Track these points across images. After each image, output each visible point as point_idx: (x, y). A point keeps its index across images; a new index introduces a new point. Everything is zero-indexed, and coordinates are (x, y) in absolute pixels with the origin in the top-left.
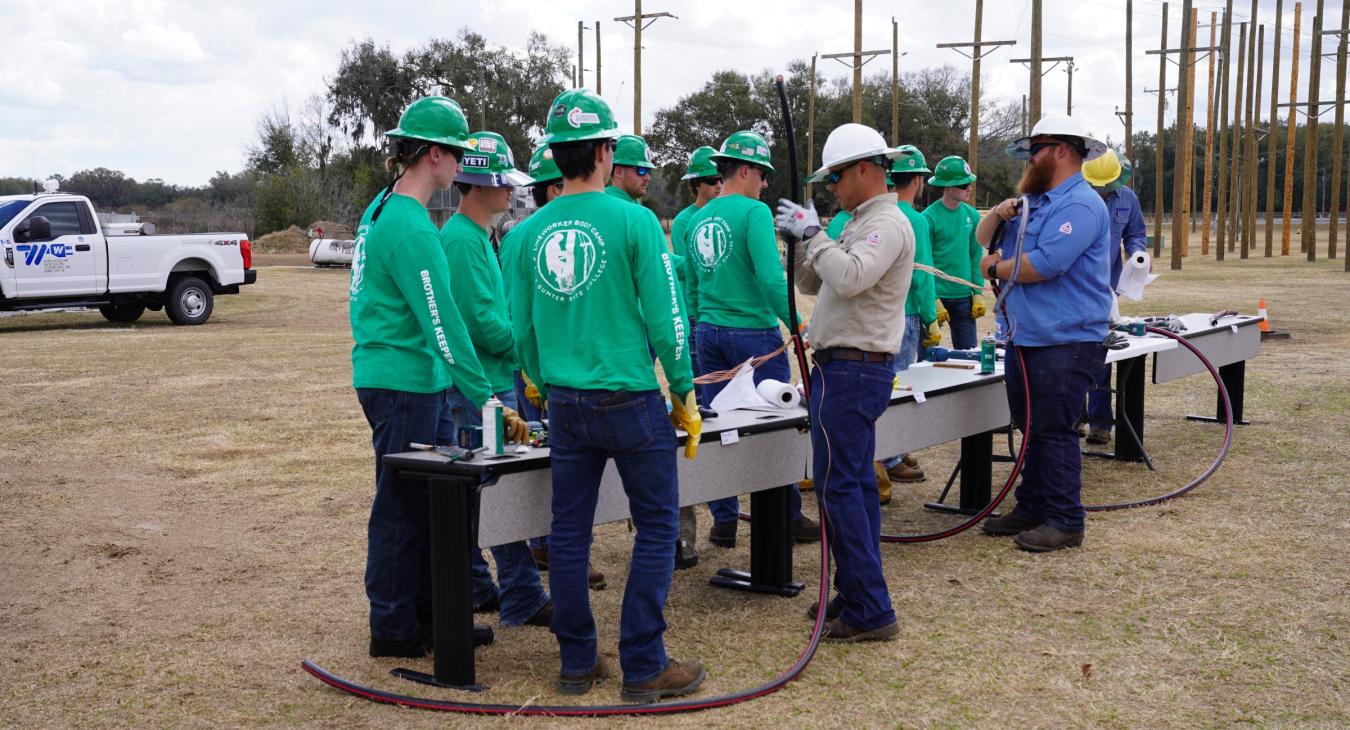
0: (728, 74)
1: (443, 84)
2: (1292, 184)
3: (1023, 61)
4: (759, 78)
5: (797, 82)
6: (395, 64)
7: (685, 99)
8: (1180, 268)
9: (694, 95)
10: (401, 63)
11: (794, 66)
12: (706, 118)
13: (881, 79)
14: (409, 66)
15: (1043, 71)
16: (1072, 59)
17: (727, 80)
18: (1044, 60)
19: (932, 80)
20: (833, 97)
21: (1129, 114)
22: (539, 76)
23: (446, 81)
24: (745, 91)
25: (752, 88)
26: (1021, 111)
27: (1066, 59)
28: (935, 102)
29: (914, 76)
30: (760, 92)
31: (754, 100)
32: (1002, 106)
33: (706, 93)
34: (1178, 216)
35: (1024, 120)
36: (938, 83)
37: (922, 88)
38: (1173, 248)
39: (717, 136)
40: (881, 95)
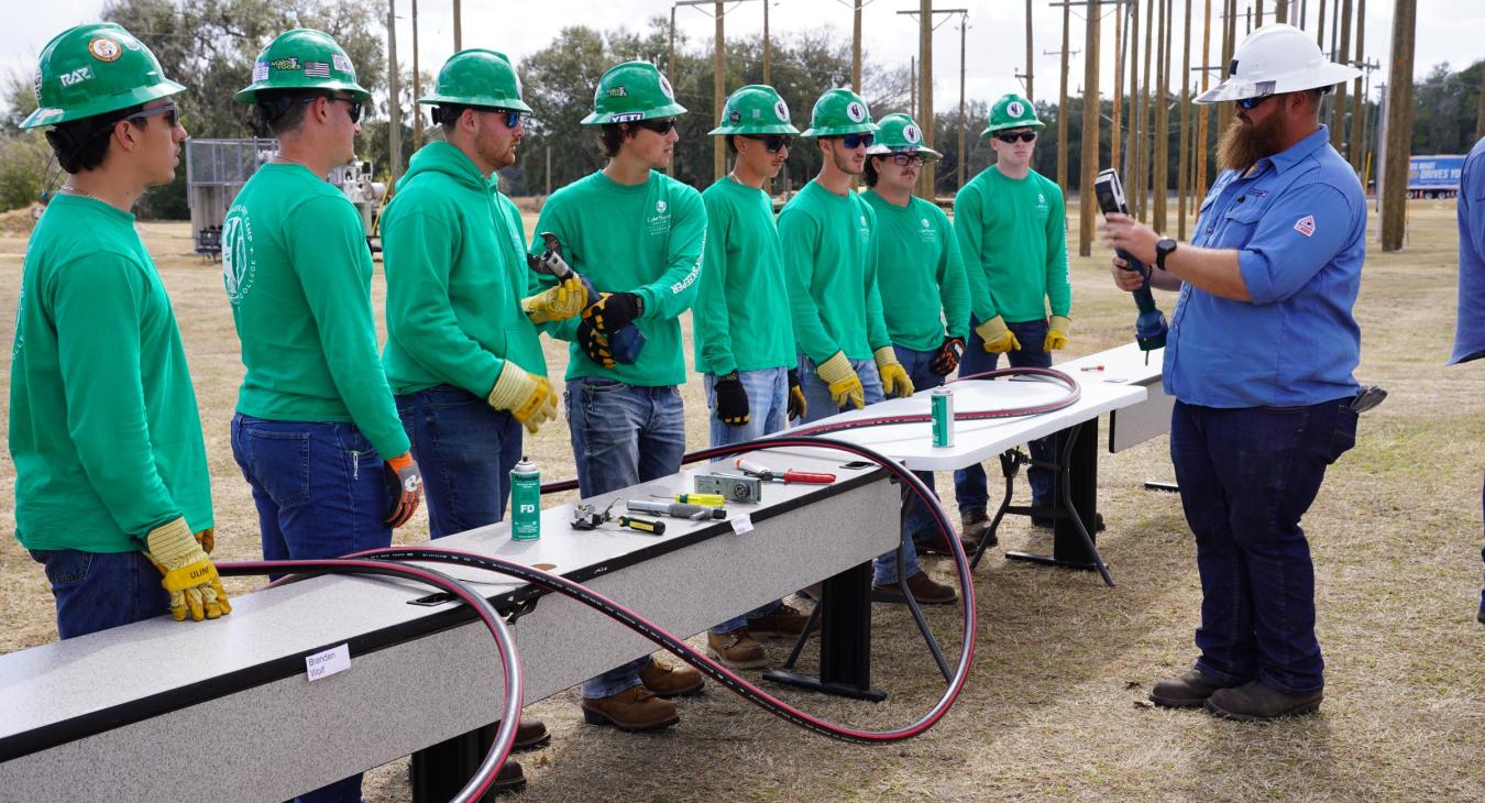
0: (578, 30)
1: (234, 34)
2: (1205, 158)
3: (911, 13)
4: (614, 35)
5: (658, 39)
6: (172, 8)
7: (529, 57)
8: (1089, 254)
9: (539, 53)
10: (180, 8)
11: (655, 20)
12: (553, 80)
13: (754, 37)
14: (189, 10)
15: (934, 25)
16: (966, 11)
17: (577, 36)
18: (934, 12)
19: (811, 39)
20: (699, 57)
21: (1029, 77)
22: (351, 25)
23: (236, 30)
24: (598, 50)
25: (606, 45)
26: (909, 76)
27: (961, 11)
28: (815, 64)
29: (790, 34)
30: (615, 51)
31: (609, 59)
32: (891, 67)
33: (552, 51)
34: (1087, 196)
35: (913, 84)
36: (818, 43)
37: (798, 48)
38: (1082, 230)
39: (566, 100)
40: (754, 56)
